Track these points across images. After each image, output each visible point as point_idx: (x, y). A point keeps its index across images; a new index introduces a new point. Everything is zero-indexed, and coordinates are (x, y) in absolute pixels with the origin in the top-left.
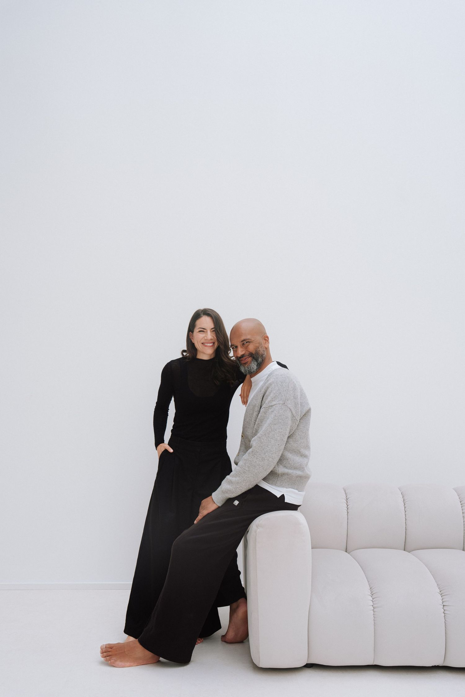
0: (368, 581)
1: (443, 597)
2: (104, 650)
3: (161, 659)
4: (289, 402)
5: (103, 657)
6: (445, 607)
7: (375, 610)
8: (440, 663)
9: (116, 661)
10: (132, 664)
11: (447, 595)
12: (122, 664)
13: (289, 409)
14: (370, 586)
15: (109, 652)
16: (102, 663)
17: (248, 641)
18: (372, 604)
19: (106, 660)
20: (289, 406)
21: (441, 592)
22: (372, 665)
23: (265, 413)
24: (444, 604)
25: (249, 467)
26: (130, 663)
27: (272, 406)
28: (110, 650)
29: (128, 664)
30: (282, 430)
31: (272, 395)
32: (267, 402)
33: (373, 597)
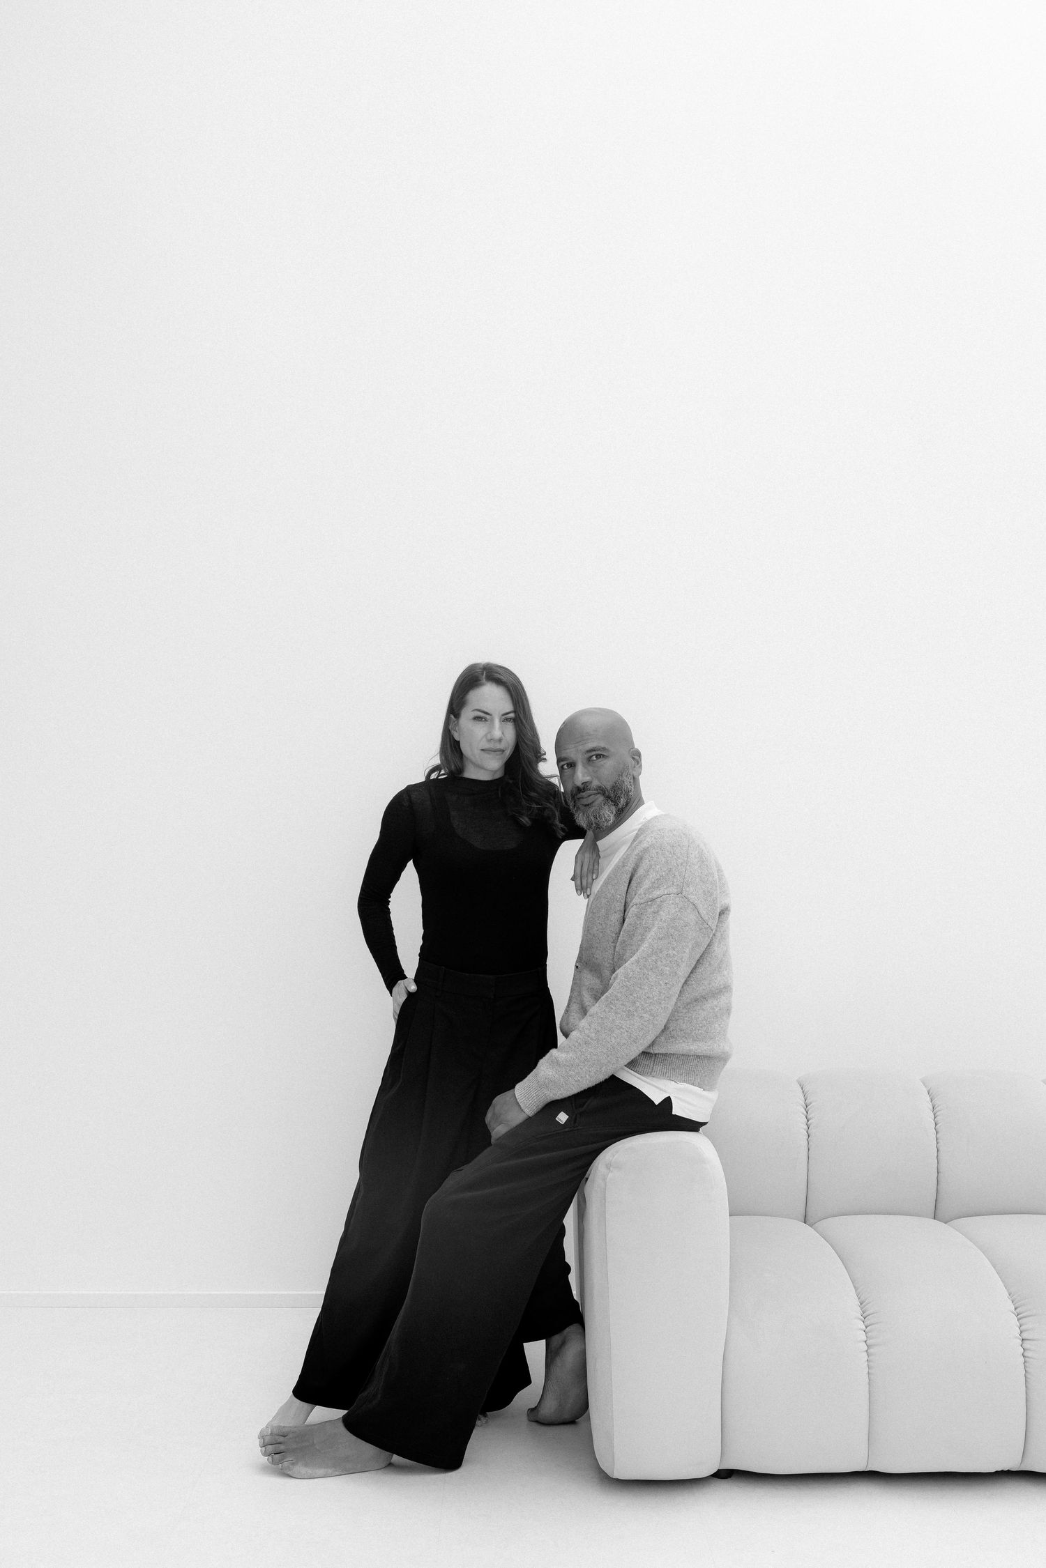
0: (855, 1287)
1: (1022, 1321)
2: (267, 1439)
3: (396, 1458)
4: (692, 889)
5: (265, 1454)
6: (1025, 1342)
7: (871, 1351)
8: (1013, 1464)
9: (293, 1464)
10: (330, 1471)
11: (1029, 1316)
12: (310, 1471)
13: (691, 906)
14: (859, 1299)
15: (280, 1443)
16: (264, 1469)
17: (589, 1419)
18: (865, 1338)
19: (273, 1462)
20: (692, 897)
21: (1018, 1310)
22: (863, 1472)
23: (639, 916)
24: (1025, 1335)
25: (597, 1032)
26: (325, 1468)
27: (653, 900)
28: (281, 1439)
29: (321, 1471)
30: (674, 952)
31: (653, 876)
32: (641, 891)
33: (868, 1322)
